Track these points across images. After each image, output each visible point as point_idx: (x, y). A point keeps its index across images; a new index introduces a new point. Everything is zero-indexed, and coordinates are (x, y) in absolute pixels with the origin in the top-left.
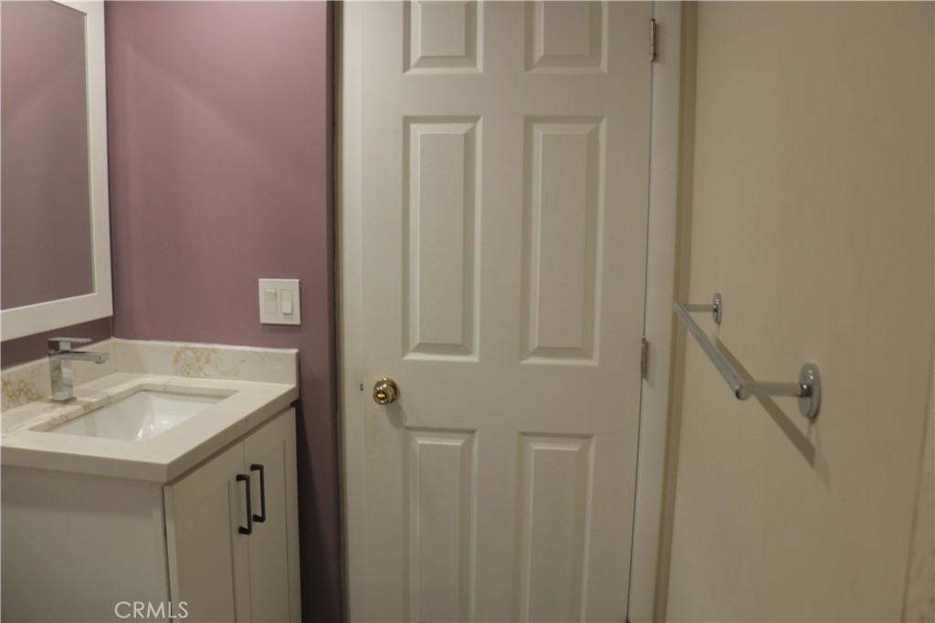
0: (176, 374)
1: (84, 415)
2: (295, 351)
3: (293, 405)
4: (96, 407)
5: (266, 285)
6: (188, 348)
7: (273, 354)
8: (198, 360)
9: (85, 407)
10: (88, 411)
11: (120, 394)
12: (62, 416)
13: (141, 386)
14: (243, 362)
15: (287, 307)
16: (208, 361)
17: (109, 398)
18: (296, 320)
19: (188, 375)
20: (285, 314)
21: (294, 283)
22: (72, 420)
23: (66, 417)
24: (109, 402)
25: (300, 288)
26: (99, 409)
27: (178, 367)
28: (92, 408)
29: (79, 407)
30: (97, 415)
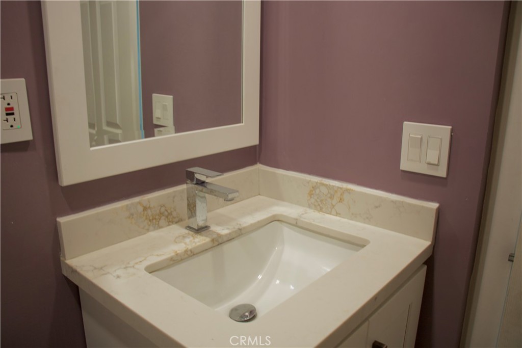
0: (309, 207)
1: (212, 247)
2: (435, 205)
3: (425, 263)
4: (225, 239)
5: (411, 130)
6: (323, 184)
7: (410, 205)
8: (332, 197)
9: (213, 240)
10: (217, 243)
11: (252, 225)
12: (186, 251)
13: (274, 216)
14: (377, 207)
15: (433, 157)
16: (341, 200)
17: (240, 230)
18: (442, 172)
19: (321, 210)
20: (429, 164)
21: (444, 131)
22: (197, 254)
23: (191, 251)
24: (240, 233)
25: (451, 136)
26: (229, 240)
27: (313, 200)
28: (220, 241)
29: (208, 240)
30: (226, 247)
